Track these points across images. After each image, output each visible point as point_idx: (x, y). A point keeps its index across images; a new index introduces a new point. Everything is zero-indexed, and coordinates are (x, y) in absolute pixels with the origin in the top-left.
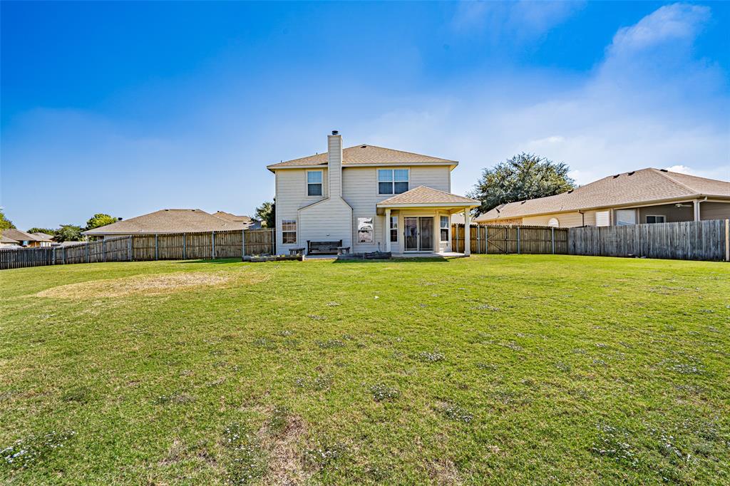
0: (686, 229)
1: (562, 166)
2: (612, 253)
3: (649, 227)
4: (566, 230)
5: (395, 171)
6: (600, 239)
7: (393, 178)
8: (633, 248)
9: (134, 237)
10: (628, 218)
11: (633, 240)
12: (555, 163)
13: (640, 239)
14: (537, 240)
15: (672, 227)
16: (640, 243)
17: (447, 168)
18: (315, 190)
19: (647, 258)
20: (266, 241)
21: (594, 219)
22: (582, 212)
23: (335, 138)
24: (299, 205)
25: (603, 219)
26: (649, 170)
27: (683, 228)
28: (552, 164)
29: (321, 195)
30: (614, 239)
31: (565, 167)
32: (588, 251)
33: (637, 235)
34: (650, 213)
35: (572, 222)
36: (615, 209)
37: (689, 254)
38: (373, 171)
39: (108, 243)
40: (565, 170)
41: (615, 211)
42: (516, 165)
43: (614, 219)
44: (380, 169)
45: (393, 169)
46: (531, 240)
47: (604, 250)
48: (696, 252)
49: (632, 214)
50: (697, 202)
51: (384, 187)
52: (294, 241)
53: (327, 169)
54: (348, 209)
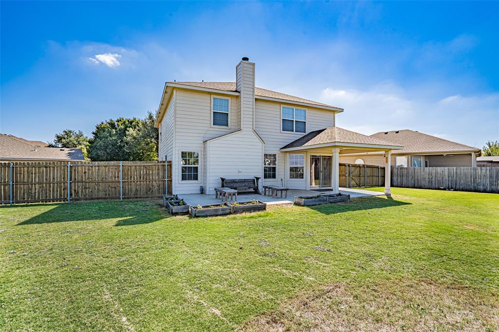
0: (486, 172)
2: (425, 186)
3: (456, 169)
5: (296, 109)
6: (414, 176)
7: (295, 116)
8: (443, 182)
11: (443, 178)
13: (449, 177)
14: (373, 176)
16: (449, 179)
17: (333, 113)
18: (220, 119)
19: (454, 190)
20: (155, 177)
21: (395, 161)
23: (247, 65)
24: (203, 135)
27: (484, 171)
29: (227, 125)
30: (427, 176)
32: (404, 184)
33: (446, 174)
37: (488, 188)
38: (277, 106)
41: (412, 157)
44: (284, 106)
45: (295, 108)
46: (370, 176)
47: (418, 183)
48: (494, 187)
50: (473, 154)
51: (287, 125)
52: (196, 178)
53: (234, 100)
54: (260, 144)
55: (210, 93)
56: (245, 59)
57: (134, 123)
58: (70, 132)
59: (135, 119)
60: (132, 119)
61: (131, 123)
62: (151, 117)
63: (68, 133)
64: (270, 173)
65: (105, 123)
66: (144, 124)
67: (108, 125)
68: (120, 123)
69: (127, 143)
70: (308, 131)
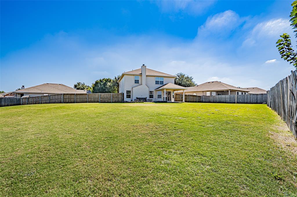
0: (228, 97)
1: (191, 77)
2: (212, 102)
3: (220, 96)
4: (200, 96)
6: (209, 99)
7: (160, 80)
8: (217, 101)
9: (64, 94)
10: (214, 94)
12: (190, 76)
14: (194, 99)
15: (225, 96)
16: (219, 100)
18: (137, 82)
20: (120, 97)
21: (206, 93)
22: (203, 92)
23: (144, 67)
24: (132, 86)
25: (208, 94)
26: (217, 81)
28: (189, 77)
29: (138, 83)
30: (212, 99)
31: (192, 78)
32: (206, 102)
33: (218, 98)
34: (219, 93)
35: (201, 94)
36: (211, 91)
37: (229, 102)
38: (154, 77)
39: (51, 96)
40: (192, 79)
41: (211, 92)
42: (178, 76)
43: (211, 94)
44: (156, 77)
45: (159, 77)
46: (192, 99)
47: (210, 101)
49: (215, 93)
50: (229, 91)
51: (157, 82)
52: (130, 97)
53: (141, 76)
54: (148, 88)
55: (134, 75)
56: (144, 65)
57: (109, 80)
58: (80, 83)
59: (109, 78)
60: (108, 79)
61: (108, 80)
62: (116, 78)
63: (79, 84)
64: (151, 96)
65: (98, 80)
66: (114, 81)
67: (100, 81)
68: (104, 80)
69: (107, 88)
70: (164, 84)
